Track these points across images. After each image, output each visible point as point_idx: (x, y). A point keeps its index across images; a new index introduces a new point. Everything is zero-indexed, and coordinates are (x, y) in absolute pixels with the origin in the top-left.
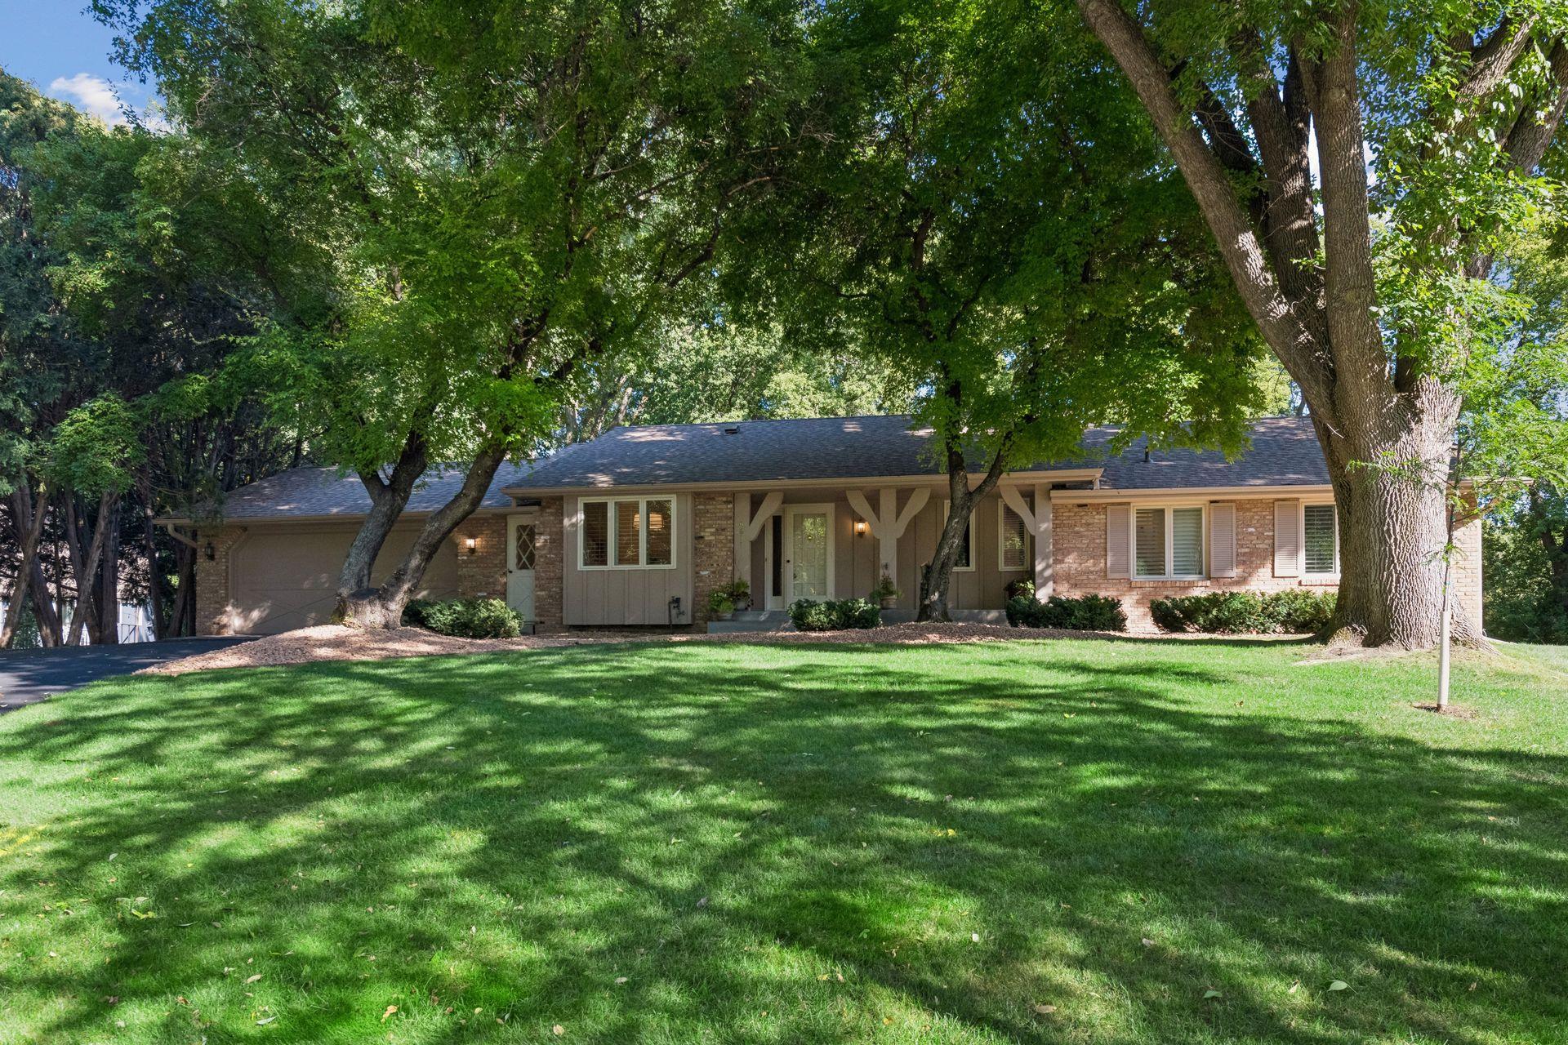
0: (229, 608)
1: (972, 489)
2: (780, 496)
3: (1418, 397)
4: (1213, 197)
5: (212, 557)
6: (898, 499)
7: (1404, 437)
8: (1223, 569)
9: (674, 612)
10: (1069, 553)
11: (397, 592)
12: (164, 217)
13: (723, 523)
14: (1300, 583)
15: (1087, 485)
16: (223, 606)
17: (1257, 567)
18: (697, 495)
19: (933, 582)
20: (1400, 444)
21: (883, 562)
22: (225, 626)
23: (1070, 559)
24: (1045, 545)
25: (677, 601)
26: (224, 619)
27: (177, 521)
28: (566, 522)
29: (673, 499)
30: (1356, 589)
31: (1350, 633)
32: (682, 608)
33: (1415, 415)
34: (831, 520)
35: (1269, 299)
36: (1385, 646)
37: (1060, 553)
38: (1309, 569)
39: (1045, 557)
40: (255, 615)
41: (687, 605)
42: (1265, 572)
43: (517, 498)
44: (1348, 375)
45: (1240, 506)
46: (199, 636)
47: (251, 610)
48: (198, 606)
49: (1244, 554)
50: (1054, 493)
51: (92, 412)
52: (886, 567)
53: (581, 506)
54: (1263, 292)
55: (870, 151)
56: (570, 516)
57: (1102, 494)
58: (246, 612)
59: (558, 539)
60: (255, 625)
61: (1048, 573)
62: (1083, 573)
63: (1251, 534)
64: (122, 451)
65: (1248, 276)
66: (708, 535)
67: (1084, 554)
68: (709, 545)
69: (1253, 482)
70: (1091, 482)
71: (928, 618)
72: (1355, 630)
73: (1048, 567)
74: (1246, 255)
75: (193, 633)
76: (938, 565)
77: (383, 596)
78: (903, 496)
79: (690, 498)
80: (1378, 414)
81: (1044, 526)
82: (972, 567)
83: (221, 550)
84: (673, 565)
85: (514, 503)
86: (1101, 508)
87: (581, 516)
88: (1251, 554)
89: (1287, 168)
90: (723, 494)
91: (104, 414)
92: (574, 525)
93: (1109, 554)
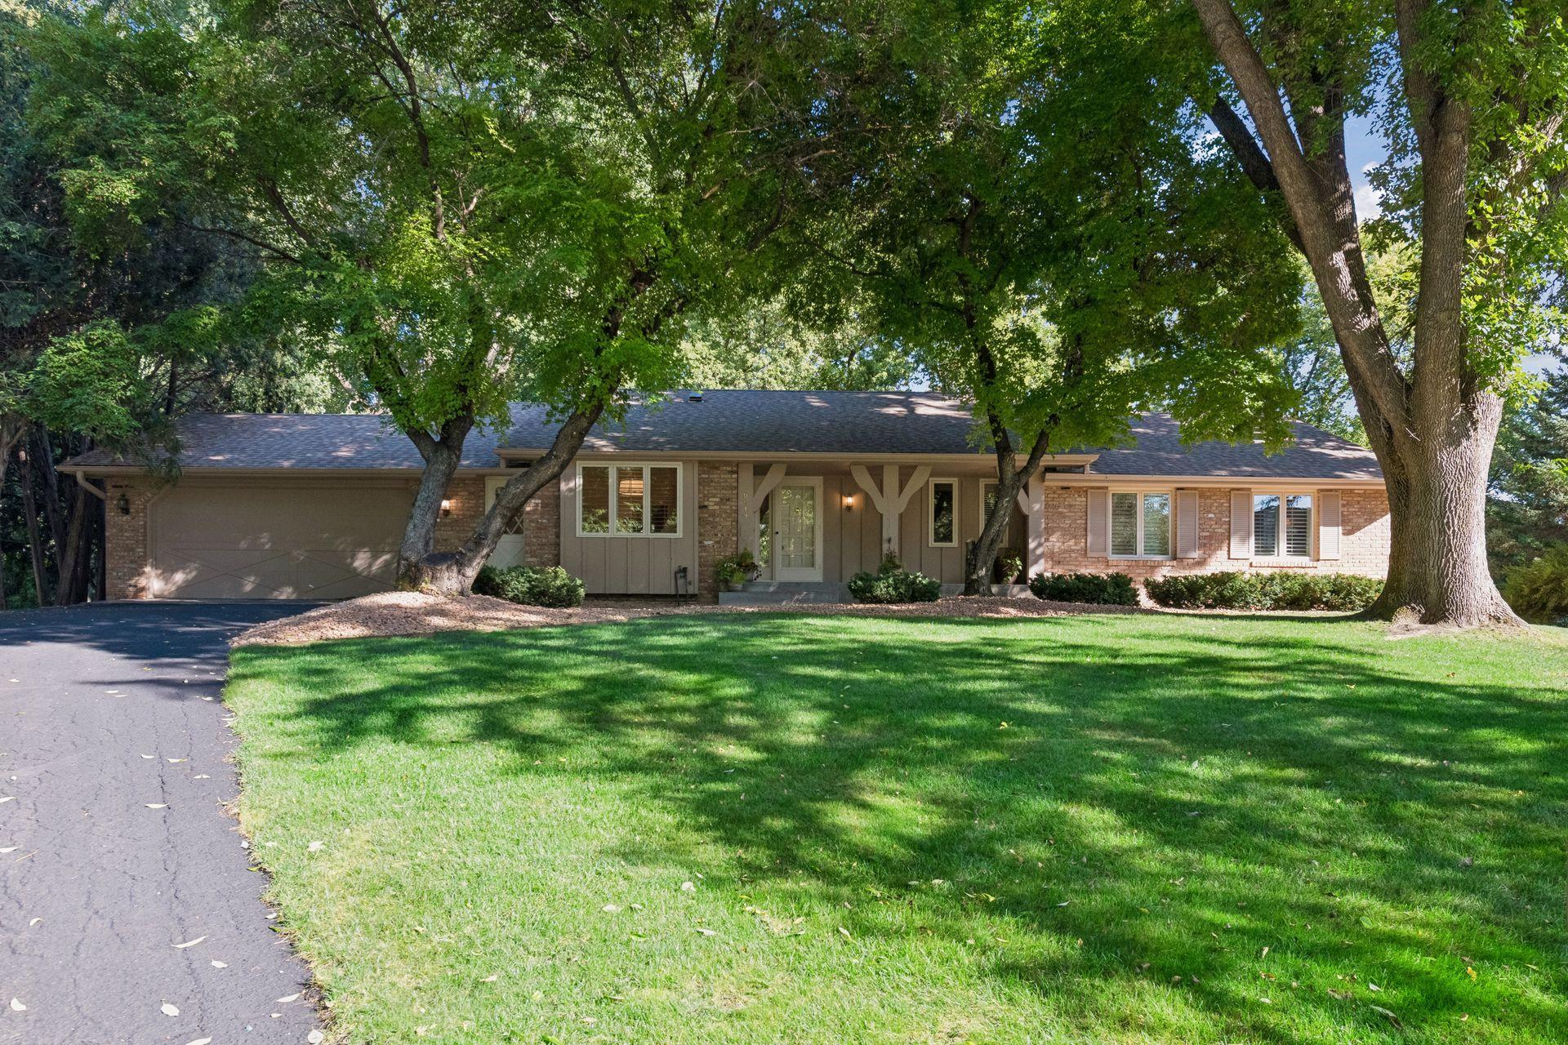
0: (147, 569)
1: (1018, 470)
2: (784, 469)
3: (1474, 408)
4: (1313, 217)
5: (126, 511)
6: (901, 474)
7: (1465, 443)
8: (1186, 550)
9: (681, 582)
10: (1053, 532)
11: (475, 557)
12: (228, 126)
13: (728, 493)
14: (1251, 565)
15: (1078, 469)
16: (142, 566)
17: (1216, 550)
18: (701, 463)
19: (981, 557)
20: (1461, 448)
21: (885, 536)
22: (143, 589)
23: (1053, 538)
24: (1038, 523)
25: (684, 570)
26: (142, 582)
27: (88, 469)
28: (563, 486)
29: (680, 467)
30: (1413, 573)
31: (1409, 612)
32: (690, 577)
33: (1474, 423)
34: (819, 493)
35: (1356, 313)
36: (1442, 623)
37: (1049, 531)
38: (1257, 552)
39: (1039, 536)
40: (179, 577)
41: (693, 574)
42: (1222, 554)
43: (506, 459)
44: (1429, 386)
45: (1203, 494)
46: (110, 600)
47: (174, 571)
48: (108, 566)
49: (1205, 537)
50: (1049, 476)
51: (88, 340)
52: (889, 541)
53: (579, 470)
54: (1351, 306)
55: (948, 136)
56: (568, 480)
57: (1091, 478)
58: (167, 571)
59: (555, 504)
60: (179, 589)
61: (1039, 551)
62: (1065, 551)
63: (1210, 519)
64: (125, 388)
65: (1338, 291)
66: (712, 504)
67: (1067, 533)
68: (713, 514)
69: (1218, 472)
70: (1083, 466)
71: (977, 592)
72: (1413, 609)
73: (1040, 545)
74: (1339, 271)
75: (103, 596)
76: (986, 541)
77: (458, 560)
78: (906, 473)
79: (696, 465)
80: (1448, 421)
81: (1037, 507)
82: (955, 543)
83: (137, 504)
84: (679, 534)
85: (503, 464)
86: (1084, 491)
87: (579, 481)
88: (1210, 537)
89: (1337, 195)
90: (727, 463)
91: (102, 344)
92: (573, 490)
93: (1089, 534)
